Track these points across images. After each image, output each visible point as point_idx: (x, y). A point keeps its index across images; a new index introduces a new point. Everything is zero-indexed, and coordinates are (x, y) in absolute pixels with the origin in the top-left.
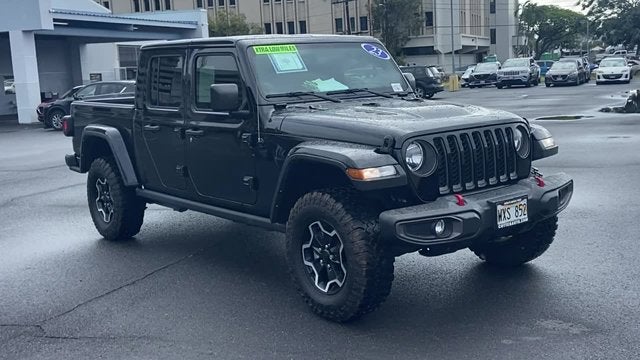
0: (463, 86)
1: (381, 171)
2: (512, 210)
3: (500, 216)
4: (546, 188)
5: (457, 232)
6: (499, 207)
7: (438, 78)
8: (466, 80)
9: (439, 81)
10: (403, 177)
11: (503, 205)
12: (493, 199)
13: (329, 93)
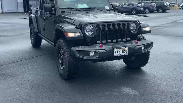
0: (180, 9)
1: (74, 34)
2: (121, 51)
3: (116, 52)
4: (137, 44)
5: (98, 56)
6: (115, 49)
7: (168, 6)
8: (181, 7)
9: (168, 7)
10: (82, 37)
11: (117, 48)
12: (114, 46)
13: (81, 9)
